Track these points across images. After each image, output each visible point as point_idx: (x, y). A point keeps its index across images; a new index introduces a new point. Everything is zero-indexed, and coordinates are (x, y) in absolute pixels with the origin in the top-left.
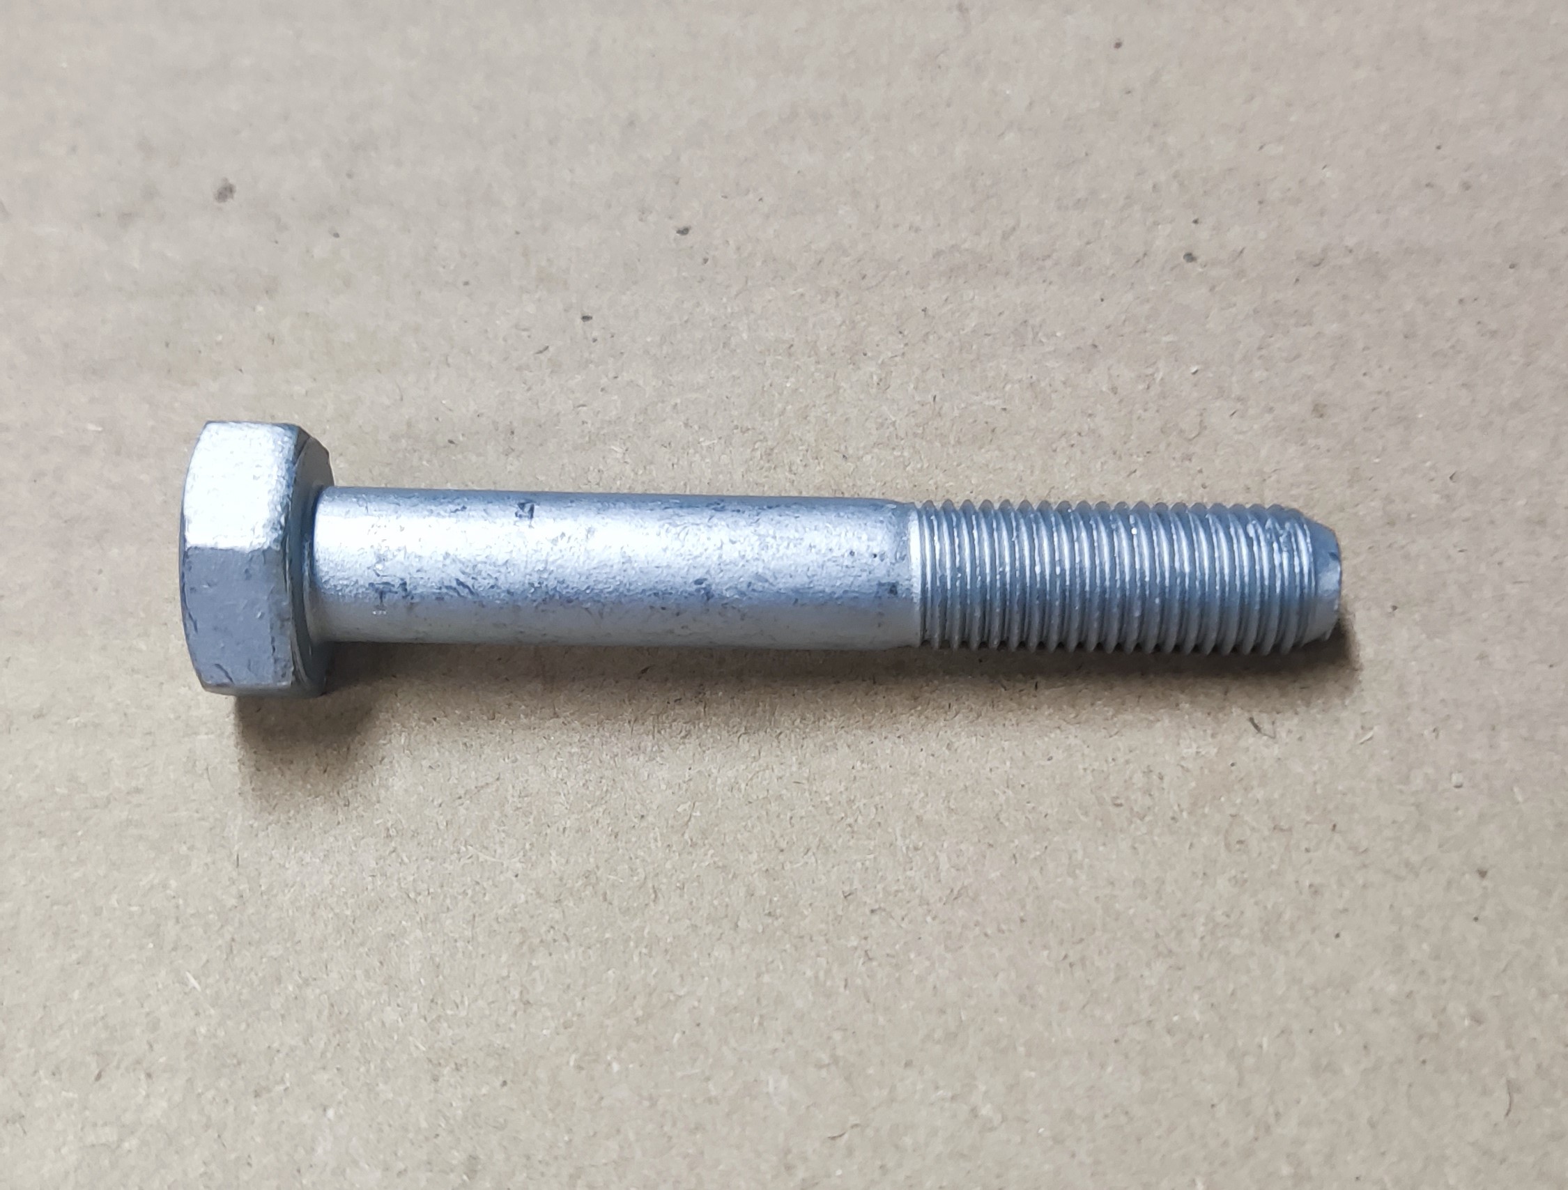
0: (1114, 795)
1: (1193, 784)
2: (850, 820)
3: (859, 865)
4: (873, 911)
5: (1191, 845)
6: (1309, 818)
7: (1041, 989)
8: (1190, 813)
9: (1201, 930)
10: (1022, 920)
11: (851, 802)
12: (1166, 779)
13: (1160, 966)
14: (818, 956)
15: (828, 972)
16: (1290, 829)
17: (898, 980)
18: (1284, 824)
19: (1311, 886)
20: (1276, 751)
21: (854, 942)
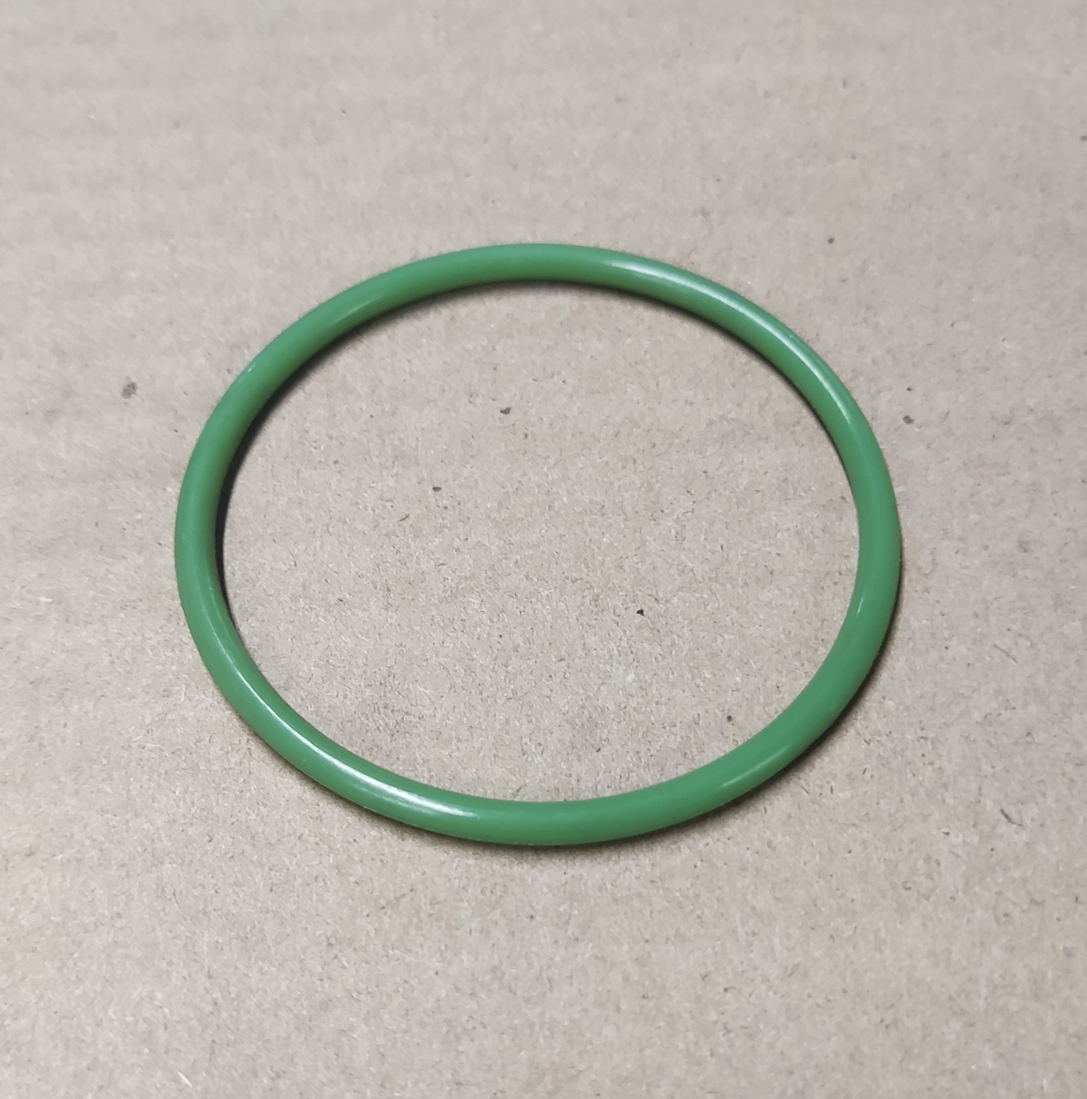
0: (904, 880)
1: (964, 868)
2: (699, 912)
3: (710, 950)
4: (726, 990)
5: (968, 920)
6: (1056, 892)
7: (865, 1049)
8: (965, 892)
9: (984, 992)
10: (845, 991)
11: (697, 896)
12: (943, 864)
13: (956, 1025)
14: (687, 1031)
15: (696, 1044)
16: (1043, 903)
17: (753, 1047)
18: (1038, 898)
19: (1064, 949)
20: (1024, 836)
21: (713, 1017)
